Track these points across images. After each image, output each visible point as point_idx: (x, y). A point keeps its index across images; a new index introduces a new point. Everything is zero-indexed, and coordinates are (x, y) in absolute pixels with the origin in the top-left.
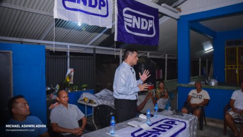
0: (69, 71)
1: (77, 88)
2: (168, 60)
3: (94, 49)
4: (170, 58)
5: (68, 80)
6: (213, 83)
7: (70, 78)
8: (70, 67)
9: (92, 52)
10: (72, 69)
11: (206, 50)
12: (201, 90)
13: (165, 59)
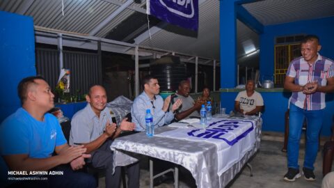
0: (63, 72)
1: (75, 99)
2: (199, 65)
3: (99, 43)
4: (201, 63)
5: (62, 87)
6: (268, 85)
7: (65, 83)
8: (64, 67)
9: (95, 47)
10: (67, 71)
11: (247, 53)
12: (253, 92)
13: (194, 64)
